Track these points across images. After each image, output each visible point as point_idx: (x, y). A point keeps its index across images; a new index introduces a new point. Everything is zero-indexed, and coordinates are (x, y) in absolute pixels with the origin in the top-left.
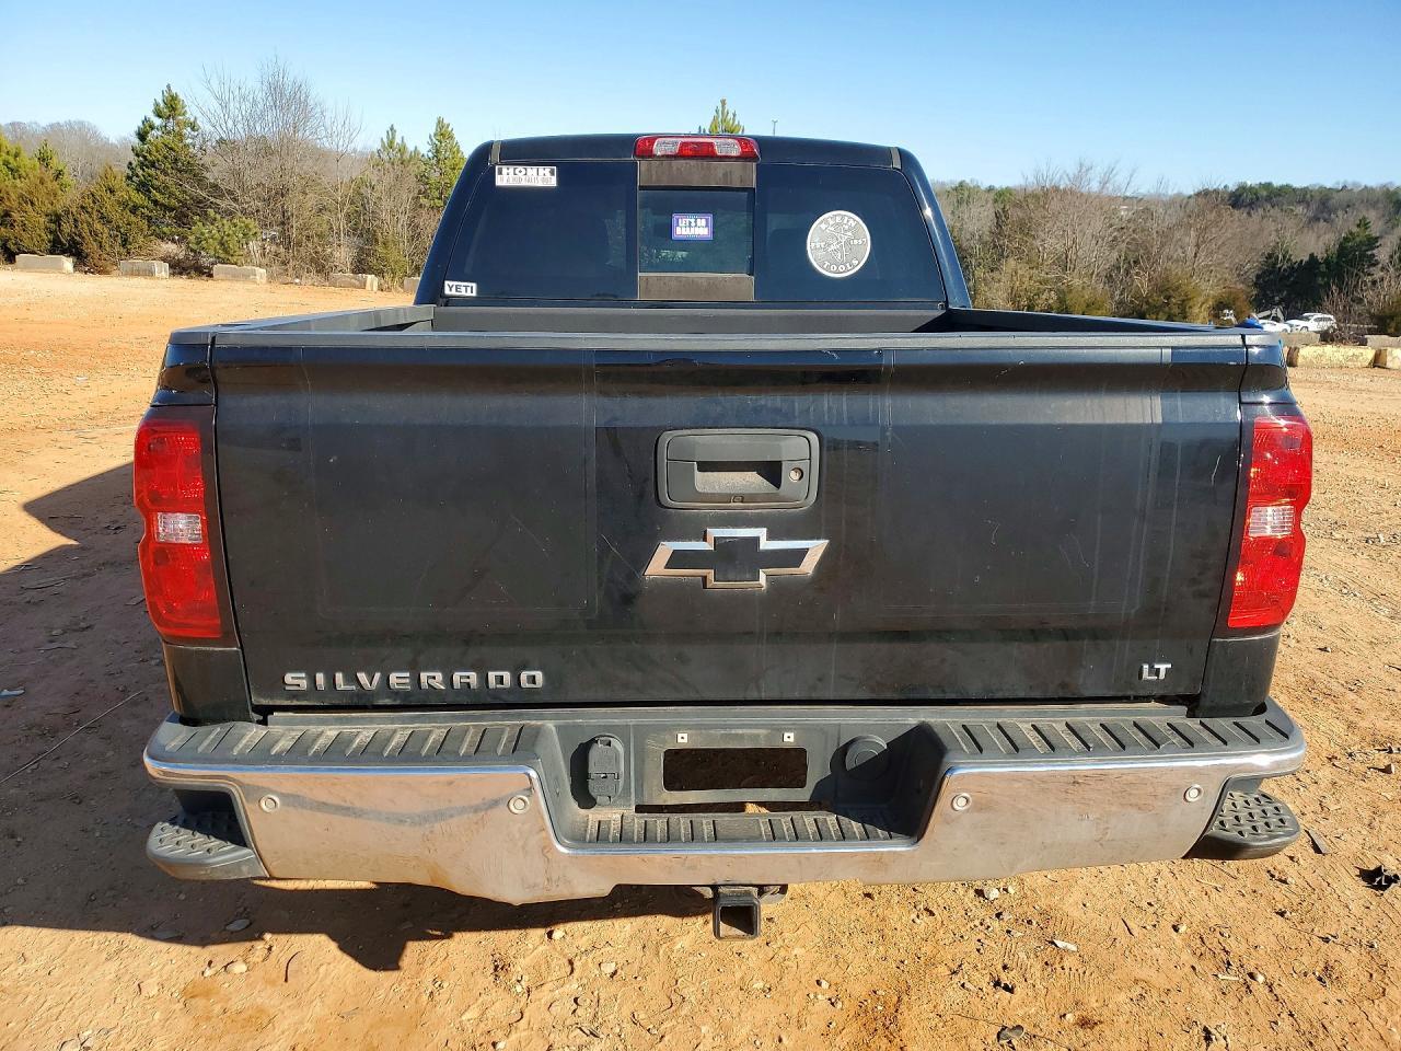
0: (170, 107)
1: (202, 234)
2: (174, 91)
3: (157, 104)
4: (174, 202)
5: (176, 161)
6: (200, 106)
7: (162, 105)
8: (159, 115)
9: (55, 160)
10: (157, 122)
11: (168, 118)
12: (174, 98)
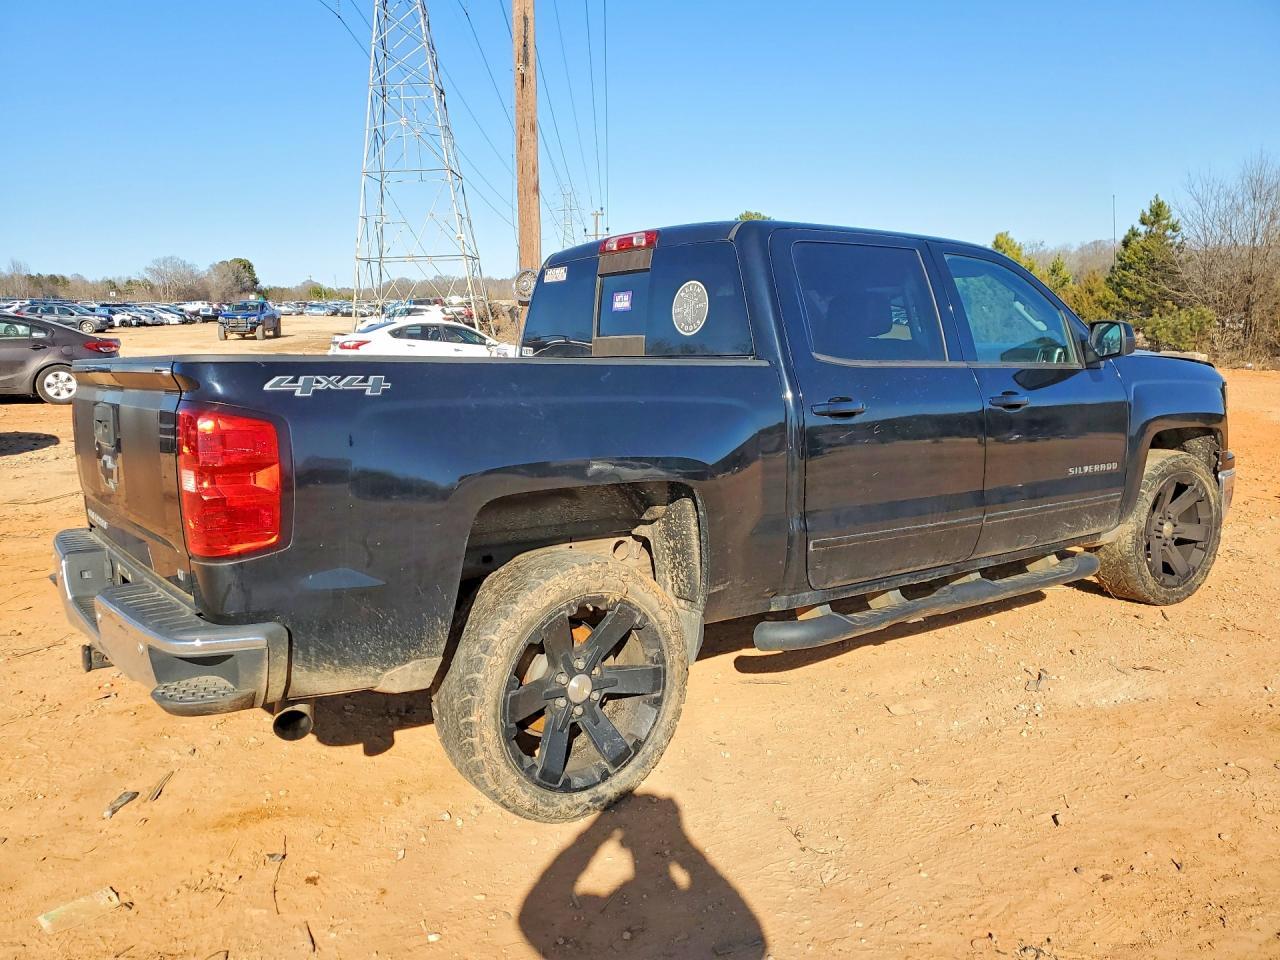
0: (1158, 212)
1: (1158, 324)
2: (1161, 199)
3: (1144, 214)
4: (1142, 297)
5: (1153, 261)
6: (1182, 209)
7: (1148, 213)
8: (1143, 222)
9: (1064, 269)
10: (1142, 229)
11: (1153, 224)
12: (1160, 205)
